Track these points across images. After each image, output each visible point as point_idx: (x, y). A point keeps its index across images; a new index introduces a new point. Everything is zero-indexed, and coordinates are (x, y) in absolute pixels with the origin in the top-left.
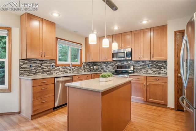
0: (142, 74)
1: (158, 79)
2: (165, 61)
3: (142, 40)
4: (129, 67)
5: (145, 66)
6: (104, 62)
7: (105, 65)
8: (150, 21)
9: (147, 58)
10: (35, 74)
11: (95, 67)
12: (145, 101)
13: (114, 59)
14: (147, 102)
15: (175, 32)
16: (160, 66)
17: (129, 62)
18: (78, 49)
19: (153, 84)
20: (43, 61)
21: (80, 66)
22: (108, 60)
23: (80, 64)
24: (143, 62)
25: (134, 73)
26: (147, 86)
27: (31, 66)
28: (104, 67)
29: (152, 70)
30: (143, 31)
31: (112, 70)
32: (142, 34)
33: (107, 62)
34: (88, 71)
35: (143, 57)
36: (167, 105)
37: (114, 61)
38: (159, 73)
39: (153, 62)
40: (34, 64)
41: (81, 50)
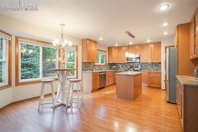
0: (146, 71)
1: (156, 73)
2: (160, 63)
3: (147, 50)
4: (138, 67)
5: (148, 66)
6: (120, 64)
7: (121, 65)
8: (151, 41)
9: (149, 61)
10: (87, 70)
11: (114, 67)
12: (148, 87)
13: (128, 61)
14: (149, 87)
15: (165, 47)
16: (157, 66)
17: (138, 63)
18: (104, 55)
19: (153, 77)
20: (90, 63)
21: (105, 66)
22: (124, 62)
23: (105, 64)
24: (147, 63)
25: (141, 70)
26: (149, 77)
27: (85, 66)
28: (120, 66)
29: (153, 69)
30: (147, 45)
31: (126, 68)
32: (146, 46)
33: (123, 63)
34: (109, 69)
35: (147, 61)
36: (161, 88)
37: (128, 62)
38: (157, 70)
39: (153, 63)
40: (86, 65)
41: (106, 55)
